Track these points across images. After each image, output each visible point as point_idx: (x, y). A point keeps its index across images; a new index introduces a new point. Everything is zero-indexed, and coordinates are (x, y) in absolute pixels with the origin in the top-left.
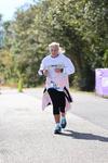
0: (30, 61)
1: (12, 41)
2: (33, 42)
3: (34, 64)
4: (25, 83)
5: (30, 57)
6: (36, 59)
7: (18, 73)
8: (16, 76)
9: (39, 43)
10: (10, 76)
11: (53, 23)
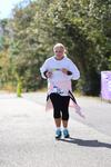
0: (30, 63)
1: (10, 40)
2: (32, 42)
3: (34, 66)
4: (24, 86)
5: (30, 58)
6: (36, 61)
7: (17, 76)
8: (14, 79)
9: (39, 43)
10: (8, 80)
11: (54, 21)
